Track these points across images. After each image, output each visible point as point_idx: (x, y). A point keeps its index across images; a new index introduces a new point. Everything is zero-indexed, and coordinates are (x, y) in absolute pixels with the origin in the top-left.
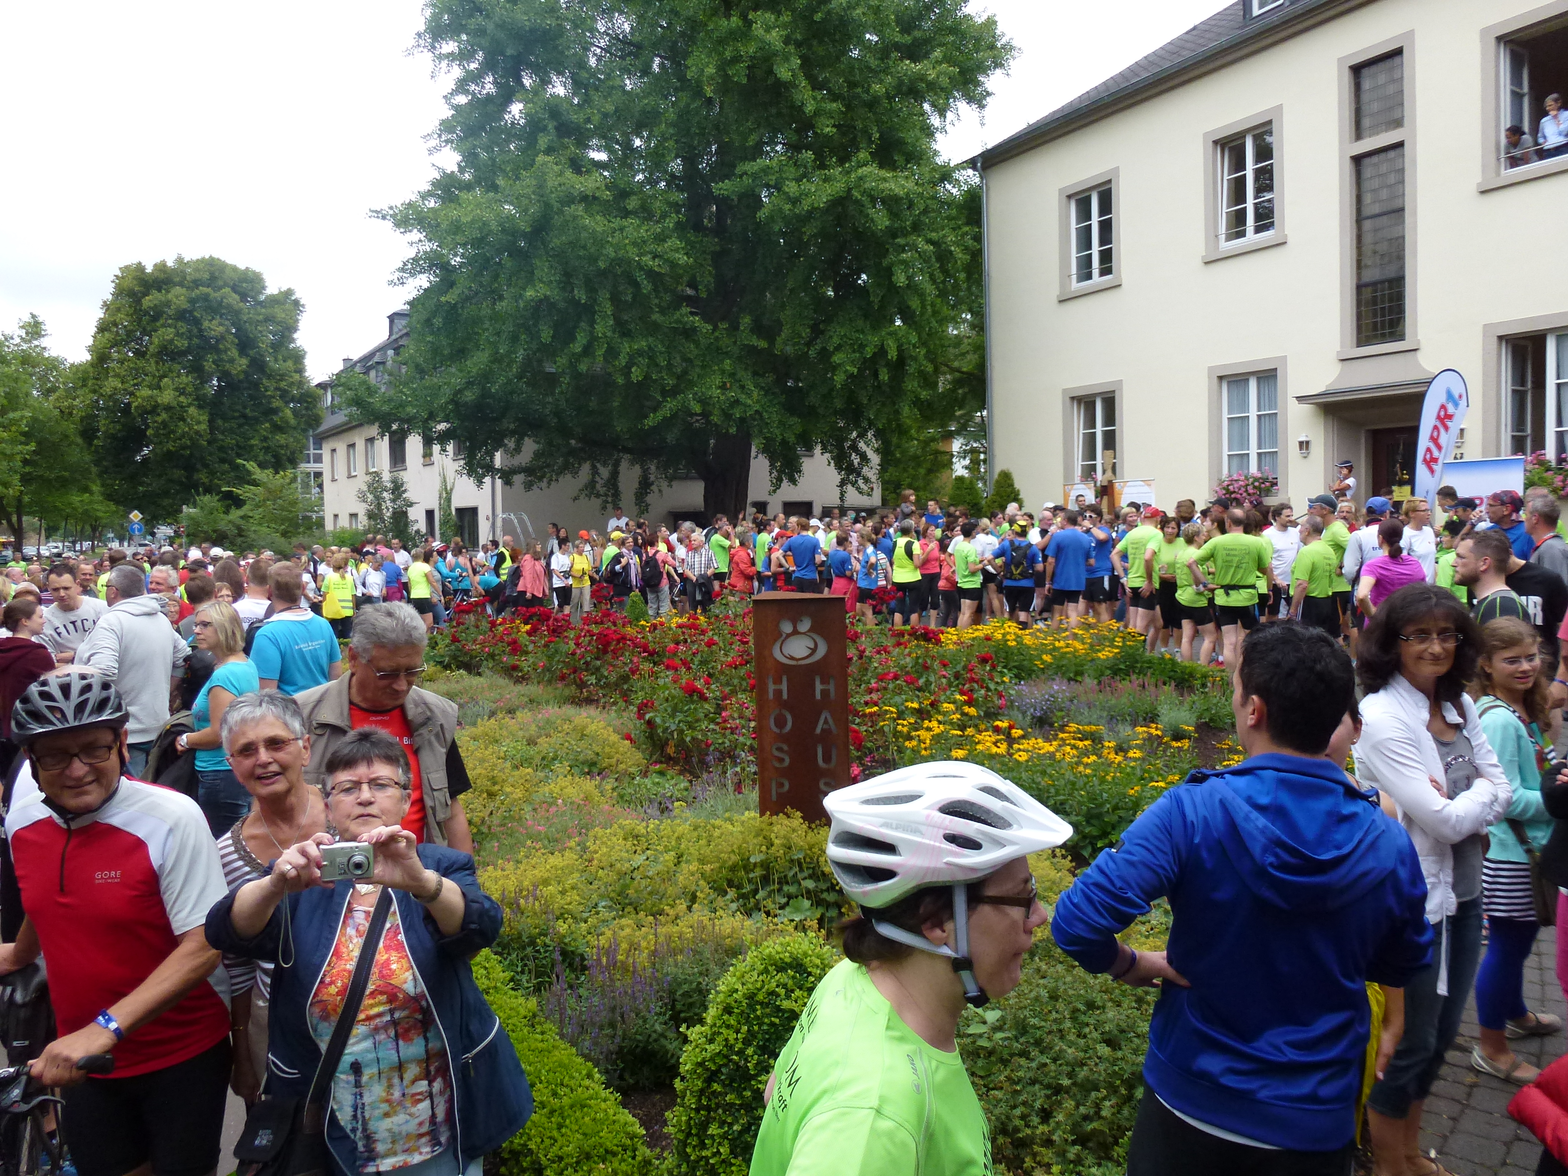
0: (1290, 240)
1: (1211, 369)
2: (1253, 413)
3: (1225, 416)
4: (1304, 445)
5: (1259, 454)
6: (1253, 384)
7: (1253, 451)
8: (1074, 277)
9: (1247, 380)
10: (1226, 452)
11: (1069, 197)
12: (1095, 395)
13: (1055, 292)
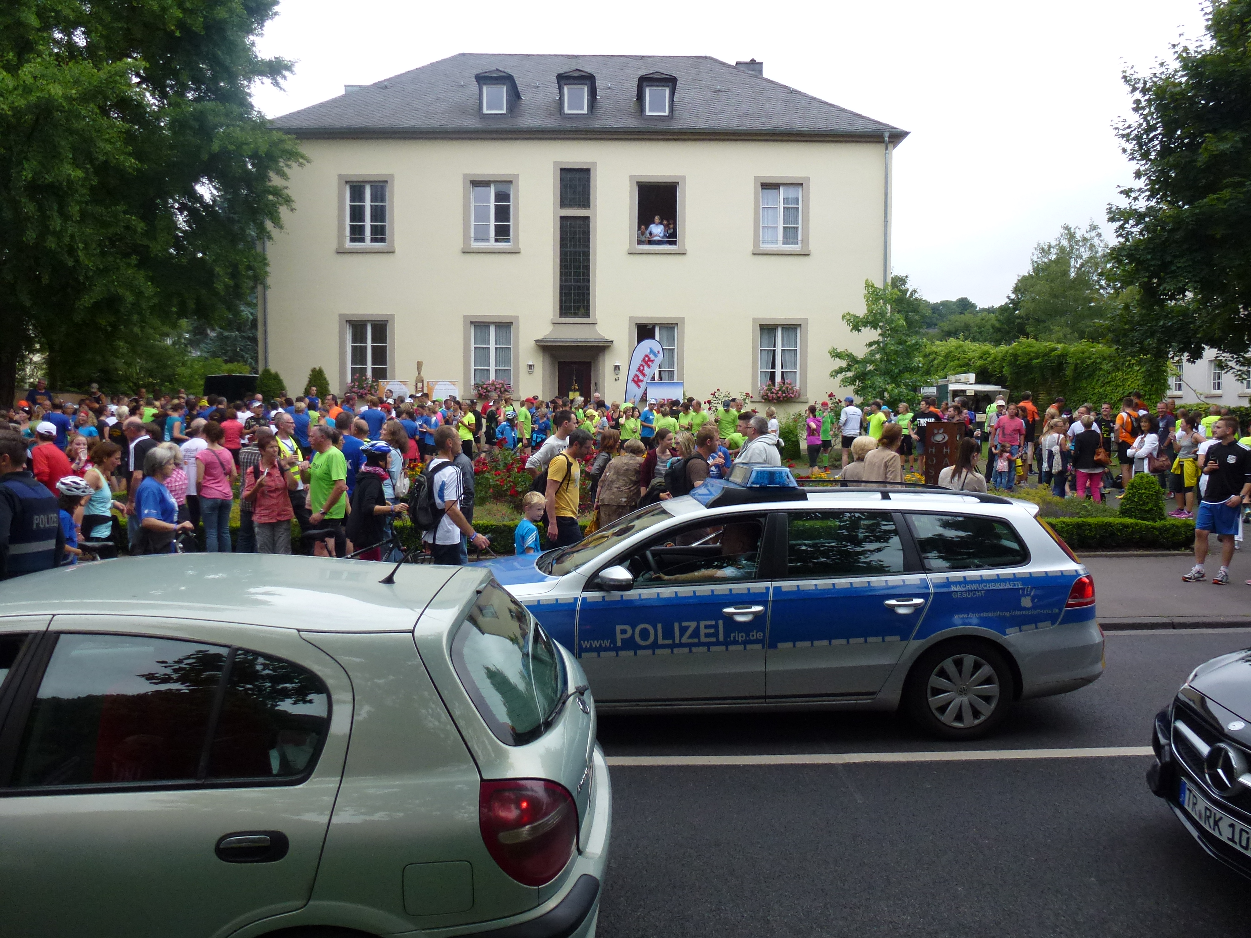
0: (522, 251)
1: (465, 317)
2: (492, 346)
3: (473, 346)
4: (530, 367)
5: (496, 370)
6: (492, 329)
7: (492, 368)
8: (348, 239)
9: (489, 326)
10: (473, 368)
11: (347, 182)
12: (364, 321)
13: (334, 246)
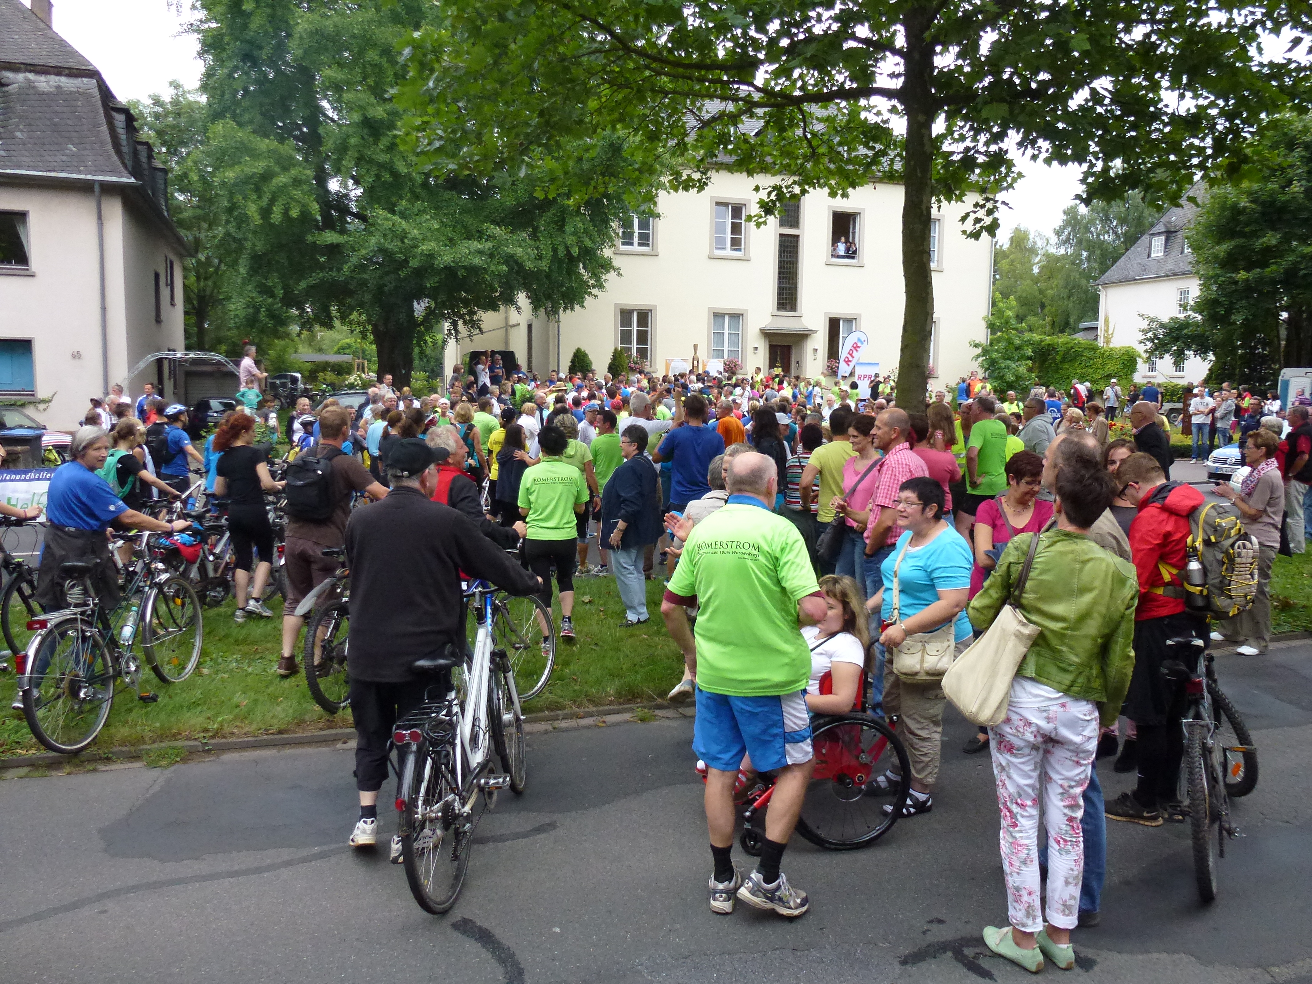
0: (750, 259)
1: (709, 309)
2: (726, 332)
3: (713, 331)
4: (755, 348)
5: (728, 351)
6: (727, 318)
7: (726, 349)
8: (620, 242)
9: (725, 316)
10: (712, 348)
12: (633, 311)
